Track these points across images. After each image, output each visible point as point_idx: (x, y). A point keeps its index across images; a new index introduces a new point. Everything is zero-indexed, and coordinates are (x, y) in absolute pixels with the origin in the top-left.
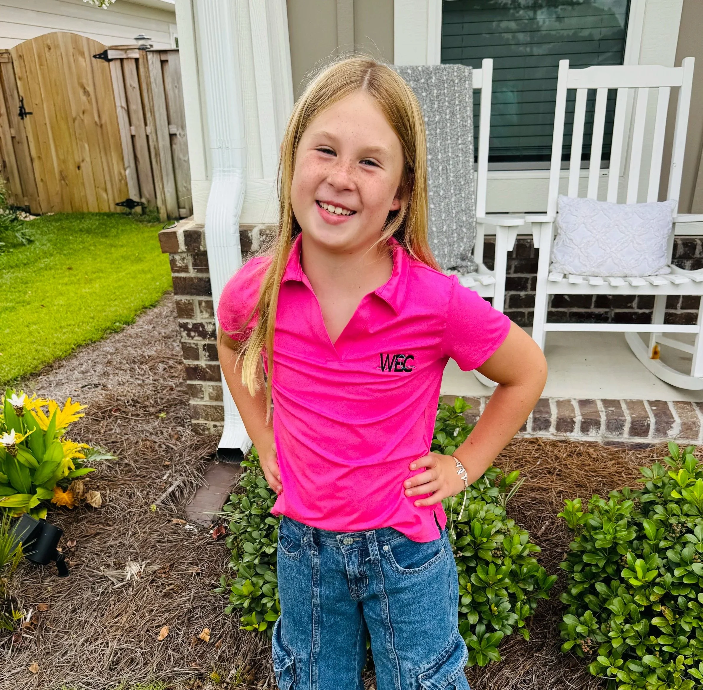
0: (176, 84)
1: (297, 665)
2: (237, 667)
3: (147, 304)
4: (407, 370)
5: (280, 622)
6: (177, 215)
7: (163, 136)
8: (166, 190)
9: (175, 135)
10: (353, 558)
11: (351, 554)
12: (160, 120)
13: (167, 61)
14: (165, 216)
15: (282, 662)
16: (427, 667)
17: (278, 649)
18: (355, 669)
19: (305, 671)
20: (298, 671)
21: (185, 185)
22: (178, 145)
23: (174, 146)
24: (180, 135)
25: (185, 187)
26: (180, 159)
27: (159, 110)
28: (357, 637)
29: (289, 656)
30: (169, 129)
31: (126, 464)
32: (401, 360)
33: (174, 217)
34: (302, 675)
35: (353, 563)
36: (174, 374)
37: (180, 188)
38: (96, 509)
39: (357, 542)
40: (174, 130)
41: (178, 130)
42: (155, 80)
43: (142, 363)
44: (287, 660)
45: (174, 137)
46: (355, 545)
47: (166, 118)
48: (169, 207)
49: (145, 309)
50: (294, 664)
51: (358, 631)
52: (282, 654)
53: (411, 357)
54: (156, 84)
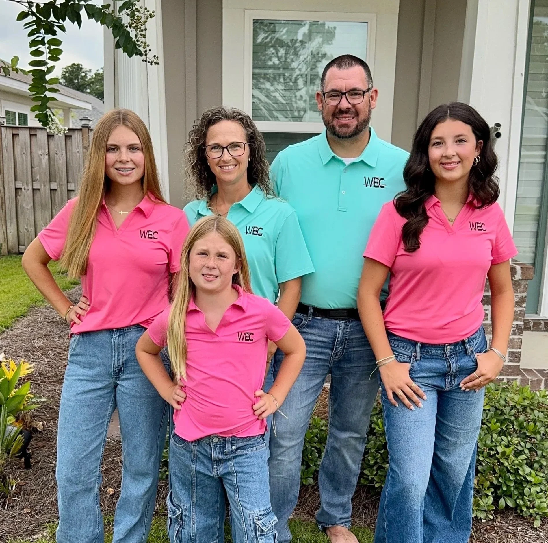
0: (24, 152)
1: (184, 513)
2: (159, 505)
3: (19, 314)
4: (251, 340)
5: (172, 492)
6: (17, 251)
7: (10, 189)
8: (8, 231)
9: (21, 189)
10: (216, 450)
11: (215, 448)
12: (8, 177)
13: (18, 134)
14: (6, 251)
15: (174, 513)
16: (259, 514)
17: (172, 505)
18: (217, 517)
19: (189, 517)
20: (184, 517)
21: (26, 227)
22: (22, 196)
23: (18, 197)
24: (25, 189)
25: (26, 229)
26: (23, 207)
27: (8, 170)
28: (218, 496)
29: (179, 510)
30: (15, 184)
31: (50, 408)
32: (247, 335)
33: (14, 252)
34: (186, 520)
35: (216, 453)
36: (63, 357)
37: (21, 229)
38: (40, 432)
39: (220, 442)
40: (19, 185)
41: (23, 185)
42: (6, 147)
43: (34, 352)
44: (177, 511)
45: (19, 191)
46: (219, 443)
47: (13, 176)
48: (10, 244)
49: (18, 318)
50: (182, 514)
51: (218, 492)
52: (174, 508)
53: (252, 334)
54: (7, 150)
